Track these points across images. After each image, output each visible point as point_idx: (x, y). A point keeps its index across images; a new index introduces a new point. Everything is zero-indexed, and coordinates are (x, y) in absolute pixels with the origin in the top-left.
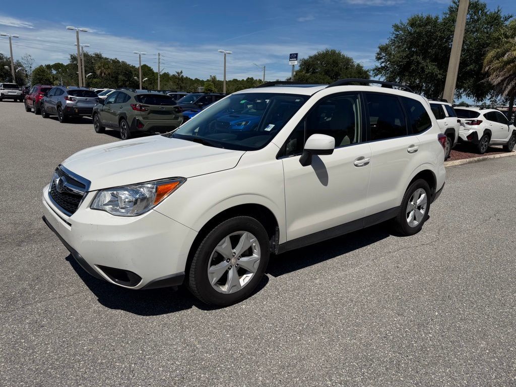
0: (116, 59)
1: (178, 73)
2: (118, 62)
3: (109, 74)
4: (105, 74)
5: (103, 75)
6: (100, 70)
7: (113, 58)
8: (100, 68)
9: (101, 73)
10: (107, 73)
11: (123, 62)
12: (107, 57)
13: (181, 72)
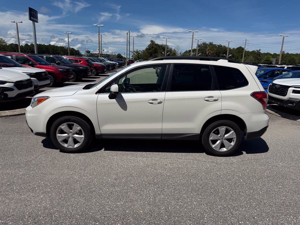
0: (220, 45)
1: (257, 51)
2: (221, 46)
3: (213, 53)
4: (211, 53)
5: (210, 54)
6: (208, 52)
7: (219, 44)
8: (208, 50)
9: (209, 53)
10: (212, 53)
11: (224, 46)
12: (216, 44)
13: (260, 50)
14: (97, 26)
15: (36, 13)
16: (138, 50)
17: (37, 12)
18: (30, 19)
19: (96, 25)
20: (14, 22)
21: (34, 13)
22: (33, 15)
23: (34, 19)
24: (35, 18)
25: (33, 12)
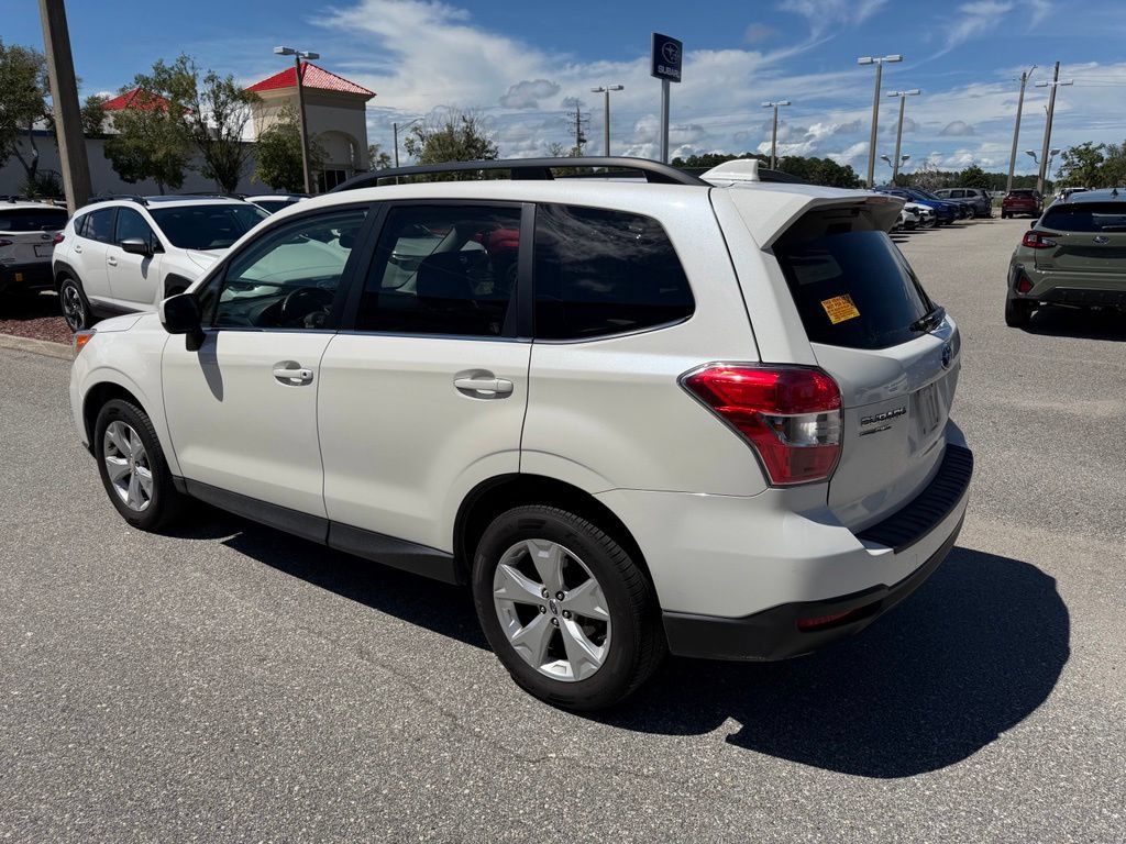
14: (872, 62)
15: (675, 48)
16: (1090, 144)
17: (680, 44)
18: (656, 73)
19: (868, 59)
20: (601, 90)
21: (670, 50)
22: (666, 60)
23: (668, 71)
24: (672, 67)
25: (668, 46)
